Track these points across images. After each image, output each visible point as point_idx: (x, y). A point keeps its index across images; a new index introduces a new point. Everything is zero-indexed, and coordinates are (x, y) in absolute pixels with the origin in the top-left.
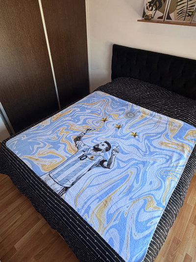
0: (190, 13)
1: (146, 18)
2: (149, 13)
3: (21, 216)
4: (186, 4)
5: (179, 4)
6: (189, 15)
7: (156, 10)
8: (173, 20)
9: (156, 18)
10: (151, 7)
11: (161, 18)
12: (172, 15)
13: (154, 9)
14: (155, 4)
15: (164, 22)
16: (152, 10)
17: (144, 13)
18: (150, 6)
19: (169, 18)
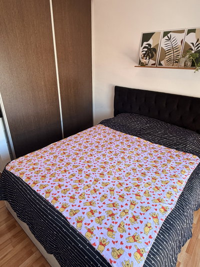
0: (177, 61)
1: (142, 65)
2: (143, 61)
3: (12, 248)
4: (172, 54)
5: (167, 54)
6: (176, 62)
7: (149, 59)
8: (164, 66)
9: (150, 64)
10: (145, 58)
11: (154, 64)
12: (162, 62)
13: (148, 58)
14: (148, 55)
15: (157, 67)
16: (146, 59)
17: (140, 61)
18: (144, 56)
19: (160, 64)
